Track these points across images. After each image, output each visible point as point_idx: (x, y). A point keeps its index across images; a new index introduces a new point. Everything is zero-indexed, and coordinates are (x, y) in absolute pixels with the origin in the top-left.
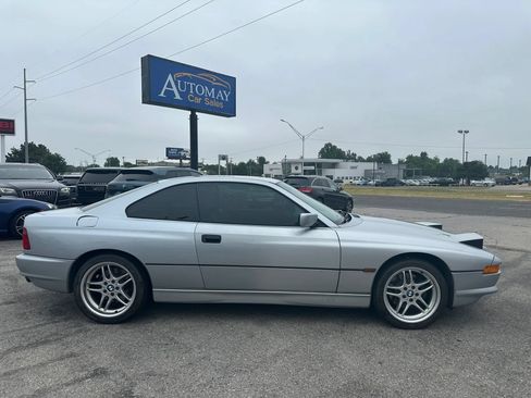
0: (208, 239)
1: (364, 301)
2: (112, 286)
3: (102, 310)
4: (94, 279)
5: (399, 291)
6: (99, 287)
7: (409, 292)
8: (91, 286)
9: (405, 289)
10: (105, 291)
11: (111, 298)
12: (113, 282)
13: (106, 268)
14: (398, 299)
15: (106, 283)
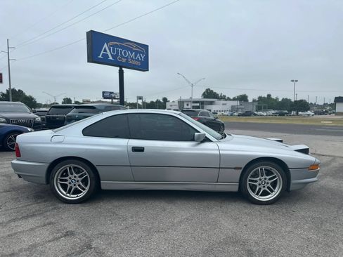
0: (136, 149)
1: (235, 188)
2: (74, 180)
3: (68, 195)
4: (62, 176)
5: (256, 181)
6: (66, 180)
7: (263, 181)
8: (61, 180)
9: (260, 180)
10: (70, 183)
11: (74, 187)
12: (75, 177)
13: (70, 168)
14: (256, 186)
15: (70, 178)
